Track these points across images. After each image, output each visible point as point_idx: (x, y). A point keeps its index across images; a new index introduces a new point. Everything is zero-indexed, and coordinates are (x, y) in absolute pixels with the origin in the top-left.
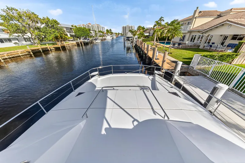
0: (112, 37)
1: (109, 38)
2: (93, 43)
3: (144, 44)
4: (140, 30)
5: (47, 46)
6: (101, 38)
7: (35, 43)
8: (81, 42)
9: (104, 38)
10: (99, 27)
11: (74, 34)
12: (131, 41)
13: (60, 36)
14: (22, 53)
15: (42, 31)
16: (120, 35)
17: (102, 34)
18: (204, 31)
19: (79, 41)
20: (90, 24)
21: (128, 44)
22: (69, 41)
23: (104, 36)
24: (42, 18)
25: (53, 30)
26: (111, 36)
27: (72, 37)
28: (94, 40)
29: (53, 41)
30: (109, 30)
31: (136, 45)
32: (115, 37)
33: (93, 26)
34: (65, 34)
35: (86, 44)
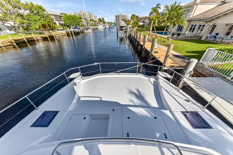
0: (104, 27)
1: (101, 27)
2: (84, 32)
3: (140, 34)
4: (134, 19)
5: (32, 35)
6: (93, 27)
7: (19, 32)
8: (71, 31)
9: (96, 27)
10: (91, 15)
11: (63, 22)
12: (124, 31)
13: (48, 24)
14: (3, 44)
15: (25, 19)
16: (113, 25)
17: (94, 23)
18: (207, 19)
19: (69, 30)
20: (81, 12)
21: (121, 34)
22: (58, 30)
23: (96, 25)
24: (24, 3)
25: (39, 17)
26: (104, 25)
27: (61, 26)
28: (85, 29)
29: (41, 30)
30: (101, 19)
31: (130, 35)
32: (107, 27)
33: (85, 14)
34: (53, 23)
35: (77, 34)
